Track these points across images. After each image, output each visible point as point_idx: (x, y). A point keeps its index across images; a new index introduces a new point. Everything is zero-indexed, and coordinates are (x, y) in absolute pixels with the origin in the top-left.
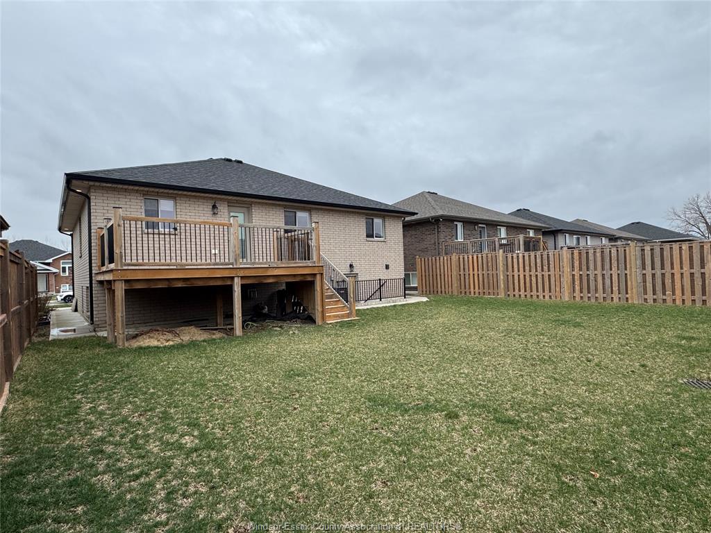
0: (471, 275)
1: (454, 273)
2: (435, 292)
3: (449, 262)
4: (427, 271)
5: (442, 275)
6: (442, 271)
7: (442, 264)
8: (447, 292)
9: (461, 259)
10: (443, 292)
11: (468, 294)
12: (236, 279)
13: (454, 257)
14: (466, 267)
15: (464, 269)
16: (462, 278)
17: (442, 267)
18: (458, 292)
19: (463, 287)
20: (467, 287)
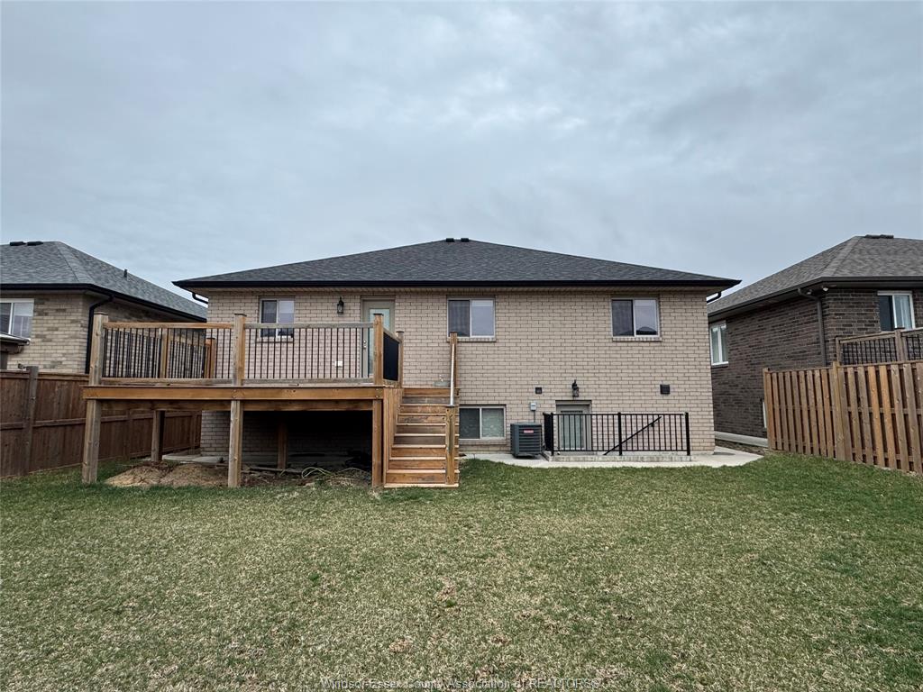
0: (876, 416)
1: (837, 409)
2: (800, 449)
3: (825, 382)
4: (783, 402)
5: (813, 411)
6: (812, 402)
7: (810, 386)
8: (824, 451)
9: (851, 376)
10: (816, 451)
11: (870, 460)
12: (233, 403)
13: (836, 371)
14: (863, 394)
15: (859, 400)
16: (855, 423)
17: (811, 393)
18: (846, 455)
19: (858, 443)
20: (868, 443)
